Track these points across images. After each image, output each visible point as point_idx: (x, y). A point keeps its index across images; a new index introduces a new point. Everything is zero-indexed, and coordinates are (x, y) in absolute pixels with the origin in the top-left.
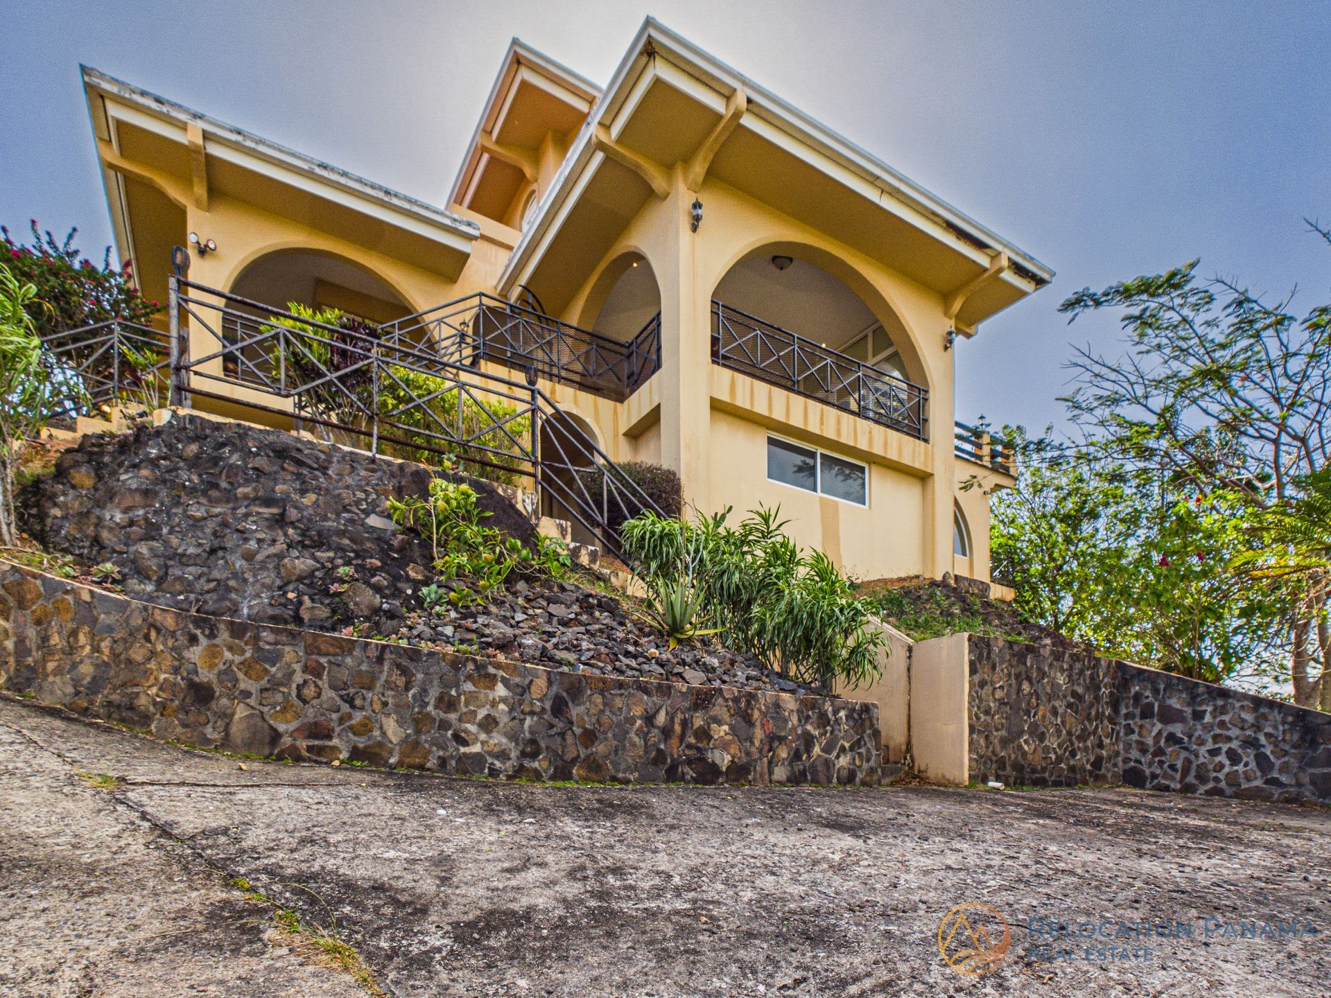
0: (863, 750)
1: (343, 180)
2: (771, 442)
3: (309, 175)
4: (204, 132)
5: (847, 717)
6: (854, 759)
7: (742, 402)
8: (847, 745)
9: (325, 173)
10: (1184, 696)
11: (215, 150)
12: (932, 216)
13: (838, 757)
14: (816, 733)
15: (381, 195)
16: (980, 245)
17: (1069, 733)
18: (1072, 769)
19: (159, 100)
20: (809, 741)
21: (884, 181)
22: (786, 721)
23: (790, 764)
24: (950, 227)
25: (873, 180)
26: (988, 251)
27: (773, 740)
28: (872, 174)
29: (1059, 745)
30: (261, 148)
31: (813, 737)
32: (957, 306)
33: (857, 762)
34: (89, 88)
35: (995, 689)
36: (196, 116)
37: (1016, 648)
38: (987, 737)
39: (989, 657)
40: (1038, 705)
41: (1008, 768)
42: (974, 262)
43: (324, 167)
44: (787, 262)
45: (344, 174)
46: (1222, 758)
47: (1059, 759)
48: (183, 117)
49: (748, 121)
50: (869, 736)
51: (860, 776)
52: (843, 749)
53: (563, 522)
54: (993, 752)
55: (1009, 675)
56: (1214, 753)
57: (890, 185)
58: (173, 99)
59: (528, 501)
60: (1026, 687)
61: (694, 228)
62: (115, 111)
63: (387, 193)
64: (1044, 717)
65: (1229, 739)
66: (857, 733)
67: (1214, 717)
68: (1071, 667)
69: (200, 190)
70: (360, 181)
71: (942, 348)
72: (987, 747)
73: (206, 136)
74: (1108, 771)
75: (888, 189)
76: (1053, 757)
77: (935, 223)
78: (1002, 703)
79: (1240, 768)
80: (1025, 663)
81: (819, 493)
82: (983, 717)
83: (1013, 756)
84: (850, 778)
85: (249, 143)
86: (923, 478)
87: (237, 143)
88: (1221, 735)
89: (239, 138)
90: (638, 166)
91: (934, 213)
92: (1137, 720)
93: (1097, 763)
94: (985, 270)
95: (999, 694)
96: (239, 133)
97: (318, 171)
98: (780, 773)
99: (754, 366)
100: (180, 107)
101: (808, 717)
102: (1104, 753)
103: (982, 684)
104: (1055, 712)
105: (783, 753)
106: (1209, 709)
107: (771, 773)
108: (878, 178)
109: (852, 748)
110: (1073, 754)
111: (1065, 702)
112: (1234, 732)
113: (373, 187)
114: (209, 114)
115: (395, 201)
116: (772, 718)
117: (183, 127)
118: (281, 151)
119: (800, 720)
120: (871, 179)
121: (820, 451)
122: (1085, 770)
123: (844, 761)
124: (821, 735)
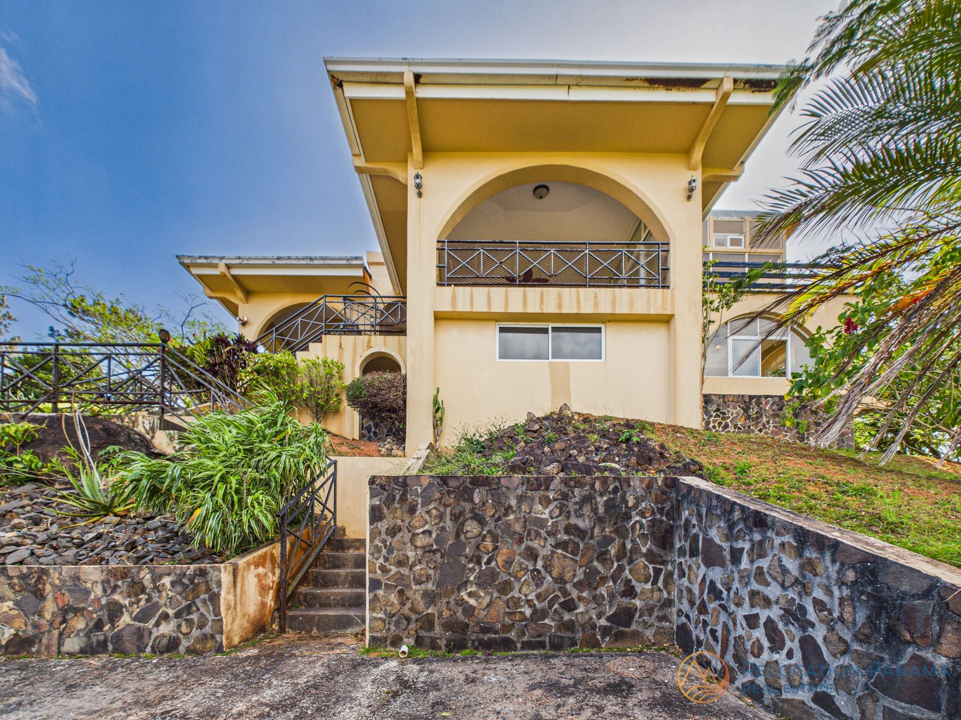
0: (195, 617)
1: (289, 262)
2: (502, 330)
3: (273, 266)
4: (226, 265)
5: (173, 584)
6: (179, 626)
7: (463, 306)
8: (171, 612)
9: (280, 262)
10: (722, 524)
11: (236, 272)
12: (628, 83)
13: (157, 624)
14: (126, 602)
15: (308, 262)
16: (696, 84)
17: (560, 580)
18: (569, 626)
19: (206, 258)
20: (115, 611)
21: (564, 76)
22: (87, 592)
23: (88, 635)
24: (653, 82)
25: (554, 81)
26: (706, 85)
27: (66, 612)
28: (550, 77)
29: (538, 597)
30: (251, 262)
31: (121, 606)
32: (698, 154)
33: (184, 629)
34: (183, 264)
35: (414, 535)
36: (222, 258)
37: (453, 483)
38: (401, 592)
39: (403, 499)
40: (496, 548)
41: (438, 629)
42: (694, 103)
43: (279, 258)
44: (545, 190)
45: (289, 258)
46: (759, 634)
47: (539, 615)
48: (216, 261)
49: (423, 92)
50: (204, 602)
51: (185, 643)
52: (165, 617)
53: (172, 432)
54: (412, 609)
55: (441, 517)
56: (752, 621)
57: (571, 76)
58: (211, 255)
59: (146, 422)
60: (472, 527)
61: (420, 195)
62: (195, 271)
63: (311, 259)
64: (509, 563)
65: (767, 603)
66: (186, 598)
67: (752, 561)
68: (565, 496)
69: (240, 294)
70: (297, 258)
71: (685, 199)
72: (403, 604)
73: (228, 267)
74: (646, 625)
75: (571, 82)
76: (528, 612)
77: (635, 87)
78: (428, 550)
79: (780, 657)
80: (470, 500)
81: (551, 360)
82: (394, 569)
83: (446, 613)
84: (173, 645)
85: (245, 262)
86: (666, 320)
87: (240, 264)
88: (758, 593)
89: (240, 261)
90: (386, 171)
91: (628, 79)
92: (687, 557)
93: (624, 617)
94: (712, 105)
95: (421, 541)
96: (240, 258)
97: (277, 262)
98: (72, 644)
99: (477, 277)
100: (214, 257)
101: (116, 587)
102: (638, 603)
103: (393, 531)
104: (532, 555)
105: (80, 624)
106: (747, 546)
107: (60, 644)
108: (557, 76)
109: (178, 615)
110: (569, 606)
111: (551, 541)
112: (773, 591)
113: (303, 259)
114: (226, 255)
115: (316, 262)
116: (69, 590)
117: (215, 266)
118: (259, 259)
119: (105, 591)
120: (552, 82)
121: (550, 326)
122: (594, 627)
123: (166, 629)
124: (132, 604)
